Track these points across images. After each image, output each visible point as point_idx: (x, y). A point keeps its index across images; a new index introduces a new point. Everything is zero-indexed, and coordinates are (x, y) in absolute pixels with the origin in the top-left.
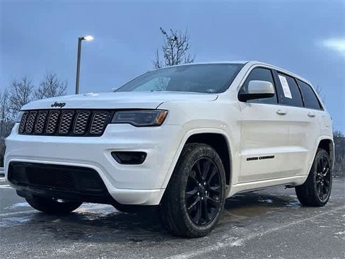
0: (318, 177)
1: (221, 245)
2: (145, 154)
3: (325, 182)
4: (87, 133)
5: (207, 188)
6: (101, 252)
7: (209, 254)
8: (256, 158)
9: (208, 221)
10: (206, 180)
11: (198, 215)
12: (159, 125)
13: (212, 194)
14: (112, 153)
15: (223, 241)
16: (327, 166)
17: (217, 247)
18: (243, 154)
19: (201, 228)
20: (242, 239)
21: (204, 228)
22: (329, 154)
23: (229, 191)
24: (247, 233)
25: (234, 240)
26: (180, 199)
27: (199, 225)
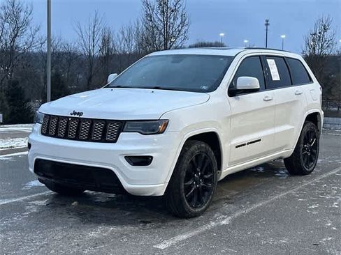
0: (304, 149)
1: (213, 224)
2: (152, 157)
3: (311, 152)
4: (103, 139)
5: (201, 177)
6: (122, 235)
7: (204, 233)
8: (244, 145)
9: (202, 203)
10: (201, 171)
11: (195, 199)
12: (162, 132)
13: (206, 181)
14: (125, 157)
15: (215, 220)
16: (315, 137)
17: (209, 226)
18: (232, 143)
19: (197, 210)
20: (230, 218)
21: (200, 210)
22: (316, 125)
23: (220, 175)
24: (236, 211)
25: (224, 219)
26: (180, 189)
27: (196, 207)
